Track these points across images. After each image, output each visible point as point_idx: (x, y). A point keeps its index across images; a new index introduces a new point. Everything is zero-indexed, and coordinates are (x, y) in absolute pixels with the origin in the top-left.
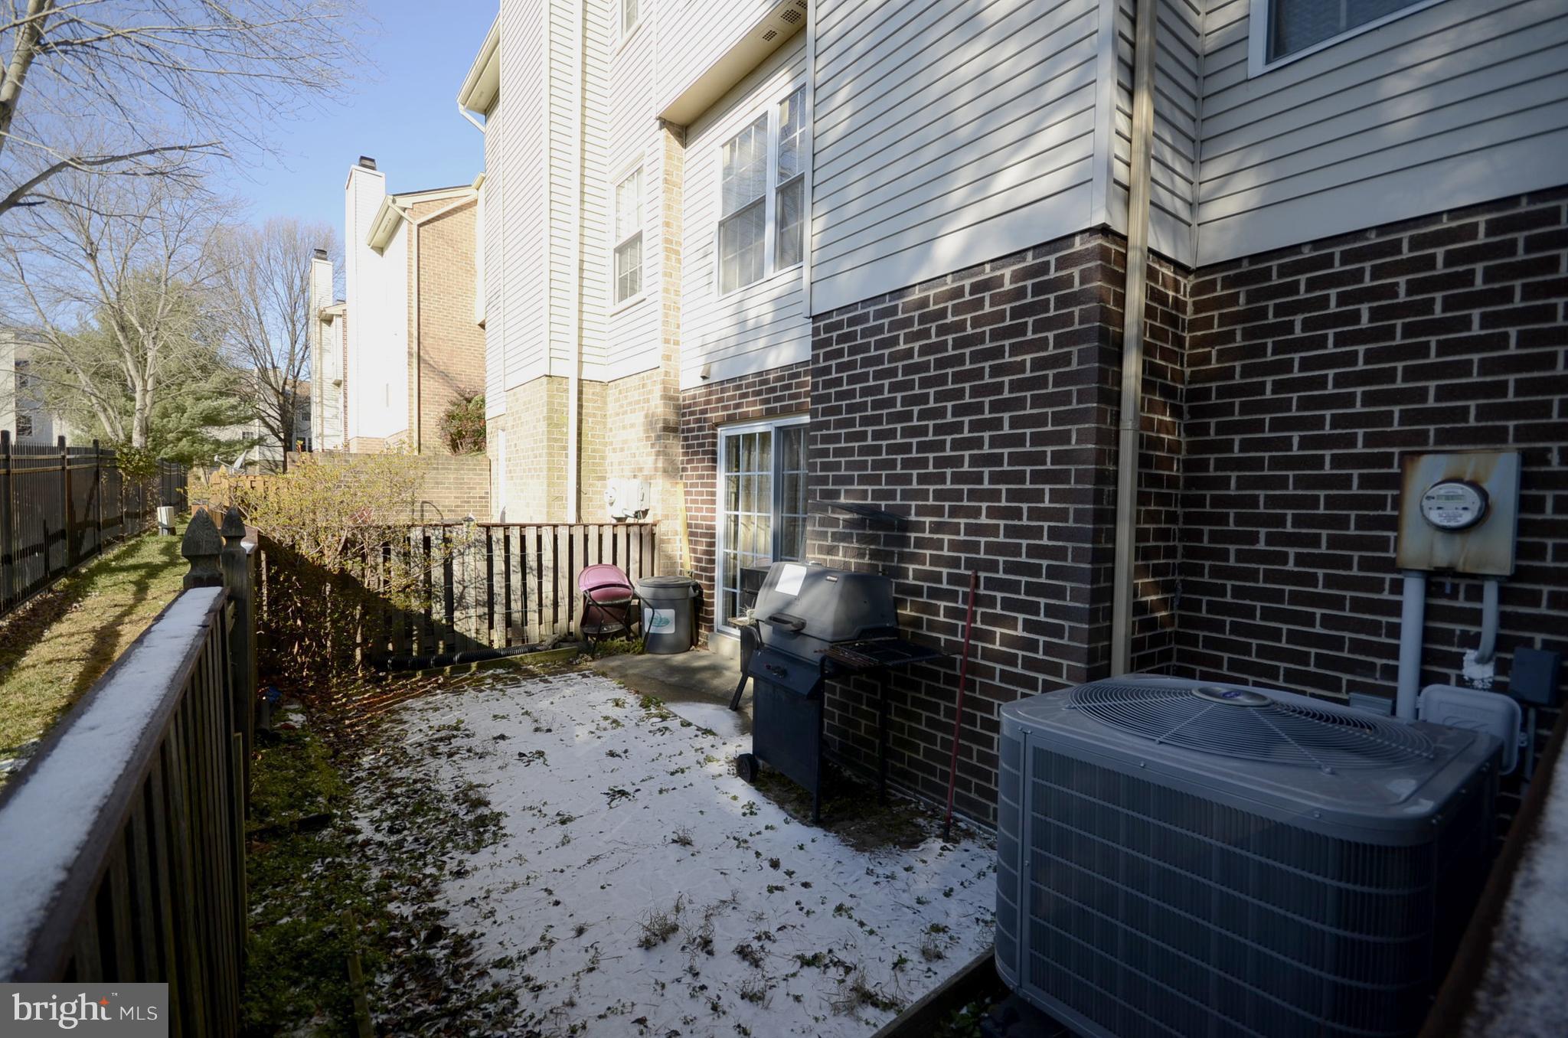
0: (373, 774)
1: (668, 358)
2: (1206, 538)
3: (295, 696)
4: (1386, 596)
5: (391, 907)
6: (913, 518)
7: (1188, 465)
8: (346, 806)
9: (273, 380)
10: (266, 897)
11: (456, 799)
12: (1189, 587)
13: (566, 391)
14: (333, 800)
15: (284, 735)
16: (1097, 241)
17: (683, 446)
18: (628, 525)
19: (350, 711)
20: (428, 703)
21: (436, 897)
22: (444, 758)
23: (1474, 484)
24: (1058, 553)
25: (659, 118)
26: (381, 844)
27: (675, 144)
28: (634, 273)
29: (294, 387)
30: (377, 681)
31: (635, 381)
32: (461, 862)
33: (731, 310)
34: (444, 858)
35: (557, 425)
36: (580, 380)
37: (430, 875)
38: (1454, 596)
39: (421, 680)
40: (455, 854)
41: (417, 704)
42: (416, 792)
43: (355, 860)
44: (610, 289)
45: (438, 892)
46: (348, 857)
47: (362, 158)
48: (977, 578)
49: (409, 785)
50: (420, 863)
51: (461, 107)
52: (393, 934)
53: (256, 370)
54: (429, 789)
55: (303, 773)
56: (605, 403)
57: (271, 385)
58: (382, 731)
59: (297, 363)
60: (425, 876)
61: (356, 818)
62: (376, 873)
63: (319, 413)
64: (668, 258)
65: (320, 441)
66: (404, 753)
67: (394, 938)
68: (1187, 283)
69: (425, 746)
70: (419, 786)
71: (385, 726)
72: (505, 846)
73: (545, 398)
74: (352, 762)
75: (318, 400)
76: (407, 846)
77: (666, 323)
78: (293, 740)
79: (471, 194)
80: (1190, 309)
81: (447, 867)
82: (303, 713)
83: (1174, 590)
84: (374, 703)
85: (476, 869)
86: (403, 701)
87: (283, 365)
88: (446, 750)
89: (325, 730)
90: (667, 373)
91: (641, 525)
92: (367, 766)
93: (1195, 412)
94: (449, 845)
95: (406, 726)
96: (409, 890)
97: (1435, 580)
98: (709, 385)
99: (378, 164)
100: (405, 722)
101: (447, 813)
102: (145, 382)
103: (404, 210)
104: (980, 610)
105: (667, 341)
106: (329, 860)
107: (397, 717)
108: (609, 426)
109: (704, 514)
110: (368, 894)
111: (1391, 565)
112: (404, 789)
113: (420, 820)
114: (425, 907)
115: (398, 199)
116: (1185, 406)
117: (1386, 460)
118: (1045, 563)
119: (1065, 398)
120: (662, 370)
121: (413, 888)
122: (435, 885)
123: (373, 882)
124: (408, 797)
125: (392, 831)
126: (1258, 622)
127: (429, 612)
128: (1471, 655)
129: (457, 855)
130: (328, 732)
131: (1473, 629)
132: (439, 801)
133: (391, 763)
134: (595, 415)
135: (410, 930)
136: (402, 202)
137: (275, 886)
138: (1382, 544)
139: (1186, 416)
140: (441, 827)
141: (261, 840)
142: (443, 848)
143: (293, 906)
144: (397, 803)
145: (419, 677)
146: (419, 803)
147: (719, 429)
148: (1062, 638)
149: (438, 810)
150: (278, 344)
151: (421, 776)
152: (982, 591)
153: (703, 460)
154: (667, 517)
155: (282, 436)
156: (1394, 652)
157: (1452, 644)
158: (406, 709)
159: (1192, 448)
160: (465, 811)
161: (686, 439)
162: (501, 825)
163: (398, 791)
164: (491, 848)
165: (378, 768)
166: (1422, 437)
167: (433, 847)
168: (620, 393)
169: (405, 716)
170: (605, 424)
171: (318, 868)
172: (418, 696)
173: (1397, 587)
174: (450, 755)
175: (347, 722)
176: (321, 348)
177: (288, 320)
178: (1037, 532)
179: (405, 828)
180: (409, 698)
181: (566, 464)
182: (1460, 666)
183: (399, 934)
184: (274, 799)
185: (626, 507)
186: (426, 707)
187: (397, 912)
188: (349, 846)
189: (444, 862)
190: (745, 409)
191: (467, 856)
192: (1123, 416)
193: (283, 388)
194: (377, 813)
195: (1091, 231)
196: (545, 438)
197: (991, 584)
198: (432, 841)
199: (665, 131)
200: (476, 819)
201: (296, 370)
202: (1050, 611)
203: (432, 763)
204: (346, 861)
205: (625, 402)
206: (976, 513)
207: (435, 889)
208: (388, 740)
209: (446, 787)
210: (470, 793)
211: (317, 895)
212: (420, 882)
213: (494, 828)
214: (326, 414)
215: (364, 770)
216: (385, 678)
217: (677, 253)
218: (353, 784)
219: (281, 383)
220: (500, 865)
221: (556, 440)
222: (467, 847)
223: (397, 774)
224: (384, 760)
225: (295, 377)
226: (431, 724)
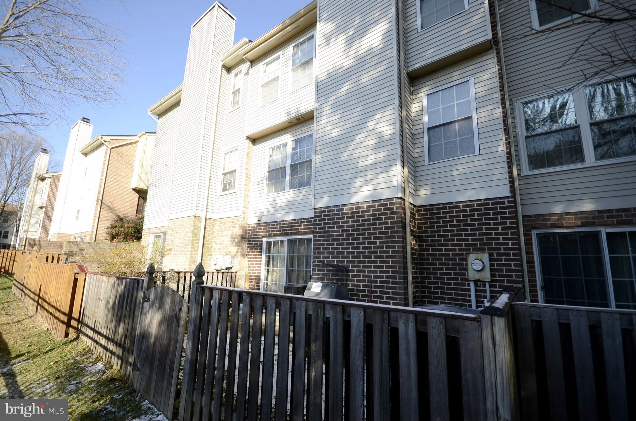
1: (244, 213)
2: (425, 274)
4: (467, 287)
6: (350, 268)
7: (420, 255)
12: (423, 287)
13: (201, 222)
16: (399, 200)
17: (248, 244)
18: (223, 273)
23: (481, 260)
24: (394, 278)
25: (247, 137)
27: (251, 144)
28: (230, 183)
31: (229, 220)
33: (271, 199)
35: (196, 234)
36: (206, 218)
38: (480, 286)
44: (220, 187)
47: (84, 118)
48: (372, 285)
51: (149, 113)
56: (214, 227)
63: (28, 220)
64: (246, 180)
65: (25, 234)
68: (415, 209)
73: (192, 224)
77: (244, 201)
79: (137, 138)
80: (417, 215)
83: (419, 288)
90: (244, 218)
91: (228, 273)
93: (420, 241)
97: (476, 282)
98: (260, 224)
99: (90, 121)
103: (105, 141)
104: (373, 295)
105: (244, 207)
108: (214, 235)
109: (257, 268)
111: (467, 280)
115: (103, 137)
116: (418, 240)
117: (463, 255)
118: (391, 280)
119: (394, 237)
120: (242, 217)
126: (440, 296)
128: (486, 300)
131: (485, 294)
134: (210, 231)
136: (105, 138)
138: (464, 274)
139: (418, 242)
147: (264, 239)
148: (397, 301)
152: (373, 289)
153: (257, 249)
154: (240, 269)
156: (470, 301)
157: (481, 298)
159: (420, 250)
161: (249, 241)
166: (469, 250)
168: (221, 223)
170: (213, 234)
173: (469, 285)
176: (36, 191)
178: (388, 272)
181: (198, 249)
182: (484, 304)
185: (222, 266)
190: (276, 232)
192: (407, 242)
195: (398, 198)
196: (191, 239)
197: (376, 287)
199: (248, 141)
202: (393, 293)
205: (224, 227)
206: (370, 267)
214: (32, 221)
217: (250, 178)
221: (195, 240)
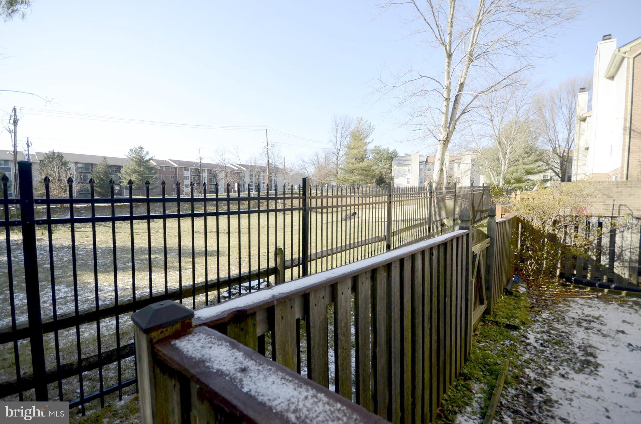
0: (544, 321)
3: (525, 281)
5: (527, 371)
8: (528, 328)
9: (558, 152)
10: (487, 342)
11: (579, 348)
14: (524, 323)
15: (514, 293)
19: (546, 294)
20: (586, 302)
21: (548, 378)
22: (583, 329)
26: (535, 347)
29: (568, 153)
30: (564, 285)
32: (567, 373)
34: (560, 367)
37: (549, 369)
39: (588, 292)
40: (566, 368)
41: (581, 301)
42: (561, 336)
43: (522, 347)
45: (550, 377)
46: (520, 345)
49: (559, 332)
50: (548, 363)
52: (523, 379)
53: (551, 149)
54: (568, 337)
55: (515, 308)
57: (557, 154)
58: (558, 307)
59: (570, 143)
60: (547, 368)
61: (529, 334)
62: (527, 356)
63: (576, 164)
65: (575, 177)
66: (564, 319)
67: (522, 381)
69: (576, 320)
70: (564, 334)
71: (560, 305)
72: (595, 379)
74: (538, 313)
75: (576, 158)
76: (545, 354)
78: (518, 297)
81: (560, 371)
82: (526, 288)
84: (559, 294)
85: (573, 379)
86: (574, 297)
87: (563, 145)
88: (586, 326)
89: (532, 297)
92: (544, 317)
94: (565, 363)
95: (570, 309)
96: (537, 369)
100: (571, 307)
101: (571, 351)
102: (505, 161)
103: (625, 53)
106: (512, 342)
107: (568, 303)
110: (520, 361)
112: (556, 333)
113: (557, 347)
114: (541, 379)
121: (539, 369)
122: (550, 374)
123: (524, 358)
124: (556, 336)
125: (542, 345)
127: (599, 260)
129: (568, 369)
130: (534, 299)
132: (570, 344)
133: (555, 320)
135: (530, 382)
136: (624, 49)
137: (491, 341)
140: (566, 355)
141: (492, 324)
142: (562, 363)
143: (493, 349)
144: (550, 336)
145: (588, 290)
146: (559, 341)
149: (568, 348)
150: (562, 136)
151: (567, 331)
155: (561, 176)
158: (574, 301)
160: (581, 354)
162: (598, 369)
163: (552, 332)
164: (587, 376)
165: (548, 320)
167: (557, 360)
169: (572, 304)
171: (507, 342)
172: (583, 298)
174: (587, 329)
175: (543, 298)
176: (579, 134)
177: (568, 124)
179: (548, 347)
180: (578, 297)
183: (525, 381)
184: (501, 313)
186: (585, 304)
187: (528, 373)
188: (522, 341)
189: (559, 369)
191: (572, 372)
193: (563, 154)
194: (539, 336)
198: (558, 357)
200: (585, 360)
201: (570, 146)
203: (575, 328)
204: (518, 346)
207: (549, 375)
208: (559, 311)
209: (577, 341)
210: (588, 348)
211: (502, 351)
212: (543, 369)
213: (593, 369)
214: (579, 164)
215: (542, 318)
216: (569, 286)
218: (534, 321)
219: (562, 152)
220: (587, 385)
222: (574, 369)
223: (556, 325)
224: (553, 318)
225: (569, 149)
226: (584, 312)
